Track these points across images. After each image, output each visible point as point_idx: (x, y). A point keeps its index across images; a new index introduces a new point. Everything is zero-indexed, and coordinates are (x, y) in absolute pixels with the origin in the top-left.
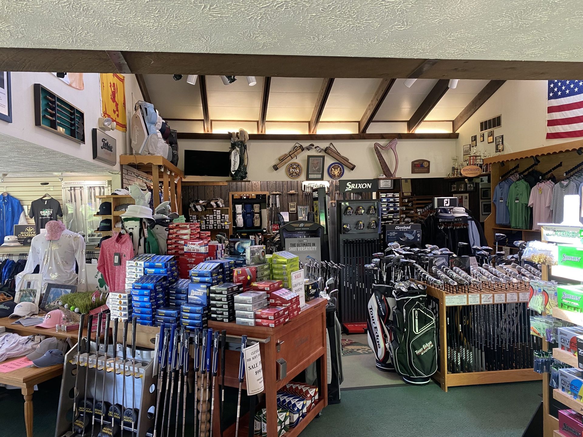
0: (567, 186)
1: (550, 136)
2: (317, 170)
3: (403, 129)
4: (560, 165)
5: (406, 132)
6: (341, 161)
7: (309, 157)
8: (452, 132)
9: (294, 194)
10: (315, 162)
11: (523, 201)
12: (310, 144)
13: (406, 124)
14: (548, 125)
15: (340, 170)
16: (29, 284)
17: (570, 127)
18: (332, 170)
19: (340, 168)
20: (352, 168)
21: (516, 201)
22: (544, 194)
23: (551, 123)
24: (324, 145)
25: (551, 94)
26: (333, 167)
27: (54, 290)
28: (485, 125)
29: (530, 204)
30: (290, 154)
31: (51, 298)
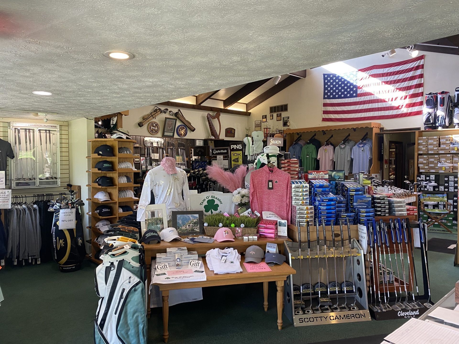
0: (344, 148)
1: (324, 120)
2: (171, 129)
3: (221, 106)
4: (332, 136)
5: (222, 108)
6: (186, 124)
7: (166, 118)
8: (245, 111)
9: (138, 147)
10: (170, 123)
11: (314, 156)
12: (165, 108)
13: (222, 102)
14: (323, 114)
15: (185, 131)
16: (153, 214)
17: (338, 116)
18: (179, 130)
19: (185, 130)
20: (193, 130)
21: (307, 156)
22: (328, 152)
23: (325, 112)
24: (175, 110)
25: (326, 96)
26: (180, 128)
27: (181, 217)
28: (273, 110)
29: (318, 157)
30: (152, 114)
31: (181, 223)
